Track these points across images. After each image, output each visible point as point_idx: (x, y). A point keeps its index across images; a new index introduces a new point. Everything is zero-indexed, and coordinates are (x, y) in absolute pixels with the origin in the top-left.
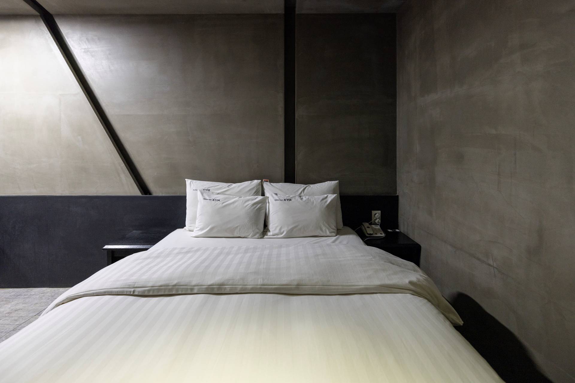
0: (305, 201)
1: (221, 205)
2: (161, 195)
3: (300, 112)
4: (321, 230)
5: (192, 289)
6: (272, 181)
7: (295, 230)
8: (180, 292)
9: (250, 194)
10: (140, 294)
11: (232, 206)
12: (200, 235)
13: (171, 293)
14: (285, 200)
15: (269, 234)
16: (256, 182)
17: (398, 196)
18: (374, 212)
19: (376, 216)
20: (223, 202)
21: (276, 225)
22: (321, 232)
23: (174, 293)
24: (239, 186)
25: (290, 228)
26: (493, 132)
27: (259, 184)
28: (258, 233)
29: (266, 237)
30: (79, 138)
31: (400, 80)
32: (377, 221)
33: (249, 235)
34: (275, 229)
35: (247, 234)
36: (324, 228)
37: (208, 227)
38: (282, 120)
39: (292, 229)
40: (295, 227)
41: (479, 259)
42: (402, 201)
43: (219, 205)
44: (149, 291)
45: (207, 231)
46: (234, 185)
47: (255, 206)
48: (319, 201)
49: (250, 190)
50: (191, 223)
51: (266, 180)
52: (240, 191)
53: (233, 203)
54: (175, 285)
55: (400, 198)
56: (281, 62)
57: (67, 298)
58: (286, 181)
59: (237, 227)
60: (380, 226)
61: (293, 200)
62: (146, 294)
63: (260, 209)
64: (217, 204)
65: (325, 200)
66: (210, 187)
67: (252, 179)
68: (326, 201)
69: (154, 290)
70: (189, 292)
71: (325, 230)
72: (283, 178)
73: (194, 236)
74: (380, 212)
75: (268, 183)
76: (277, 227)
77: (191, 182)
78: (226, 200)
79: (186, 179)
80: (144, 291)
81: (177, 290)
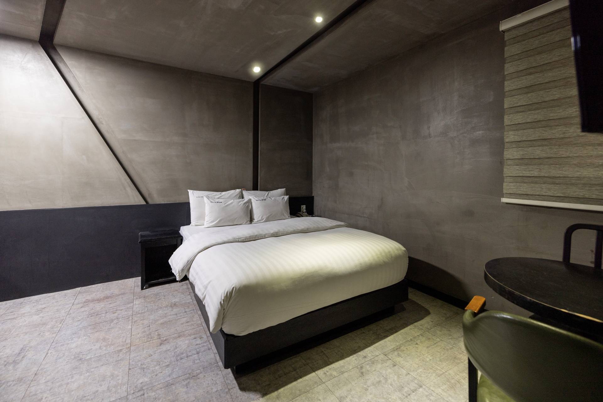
0: (274, 200)
1: (224, 205)
2: (163, 203)
3: (261, 146)
4: (284, 216)
5: (265, 236)
6: (247, 190)
7: (270, 217)
8: (260, 238)
9: (236, 198)
10: (242, 241)
11: (231, 206)
12: (212, 225)
13: (256, 239)
14: (262, 200)
15: (254, 221)
16: (238, 191)
17: (313, 196)
18: (302, 206)
19: (304, 208)
20: (225, 203)
21: (259, 215)
22: (284, 217)
23: (257, 239)
24: (228, 194)
25: (267, 216)
26: (366, 163)
27: (240, 192)
28: (248, 221)
29: (253, 223)
30: (84, 157)
31: (315, 132)
32: (304, 211)
33: (243, 223)
34: (259, 218)
35: (241, 222)
36: (285, 215)
37: (217, 220)
38: (251, 150)
39: (269, 217)
40: (270, 215)
41: (360, 216)
42: (316, 199)
43: (223, 205)
44: (245, 239)
45: (217, 222)
46: (224, 193)
47: (245, 205)
48: (281, 199)
49: (236, 195)
50: (198, 220)
51: (243, 189)
52: (229, 197)
53: (232, 203)
54: (256, 235)
55: (315, 198)
56: (251, 112)
57: (204, 248)
58: (253, 190)
59: (237, 218)
60: (307, 213)
61: (267, 200)
62: (244, 241)
63: (248, 206)
64: (221, 205)
65: (283, 199)
66: (209, 195)
67: (234, 188)
68: (285, 200)
69: (248, 238)
70: (264, 237)
71: (286, 216)
72: (252, 188)
73: (207, 227)
74: (305, 206)
75: (245, 191)
76: (260, 216)
77: (193, 191)
78: (226, 202)
79: (188, 190)
80: (243, 240)
81: (258, 237)
